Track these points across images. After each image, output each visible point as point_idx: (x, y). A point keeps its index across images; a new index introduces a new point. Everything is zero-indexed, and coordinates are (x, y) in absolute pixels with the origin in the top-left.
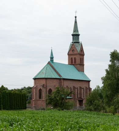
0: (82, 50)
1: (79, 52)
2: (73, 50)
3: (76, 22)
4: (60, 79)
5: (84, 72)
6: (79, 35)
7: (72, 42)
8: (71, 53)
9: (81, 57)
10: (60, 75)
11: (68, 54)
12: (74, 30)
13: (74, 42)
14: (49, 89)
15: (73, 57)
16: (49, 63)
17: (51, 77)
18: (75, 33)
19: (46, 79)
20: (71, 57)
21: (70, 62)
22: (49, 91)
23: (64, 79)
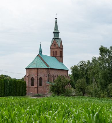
0: (61, 45)
1: (59, 46)
2: (55, 44)
3: (56, 23)
4: (48, 69)
5: (63, 62)
6: (59, 33)
7: (54, 39)
8: (53, 47)
9: (61, 50)
10: (48, 66)
11: (50, 48)
12: (55, 29)
13: (55, 38)
14: (39, 77)
15: (55, 50)
16: (38, 55)
17: (41, 67)
18: (56, 31)
19: (37, 68)
20: (53, 50)
21: (52, 55)
22: (39, 79)
23: (51, 69)
